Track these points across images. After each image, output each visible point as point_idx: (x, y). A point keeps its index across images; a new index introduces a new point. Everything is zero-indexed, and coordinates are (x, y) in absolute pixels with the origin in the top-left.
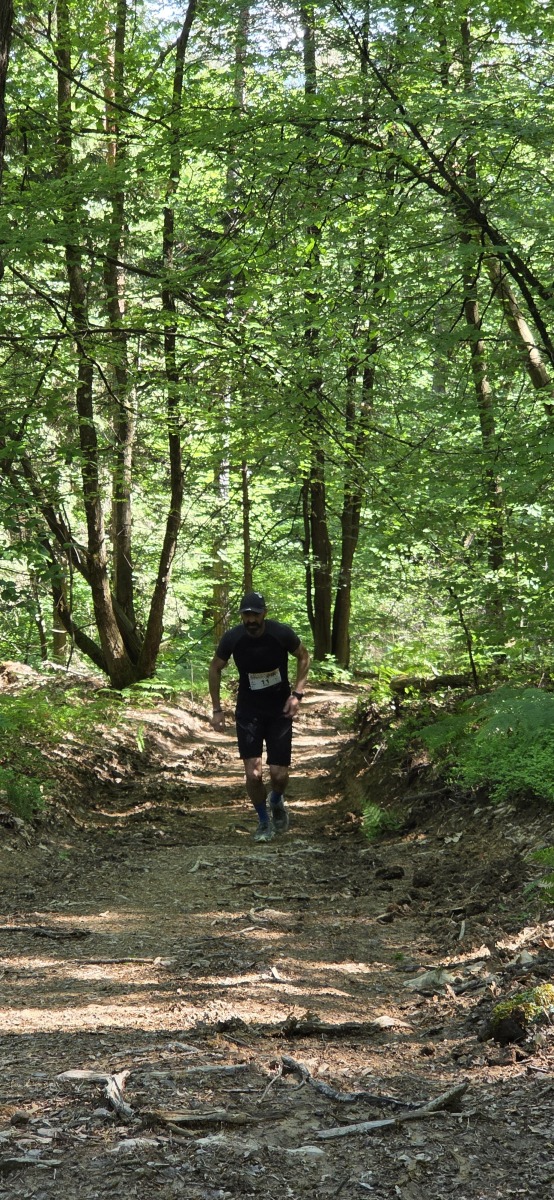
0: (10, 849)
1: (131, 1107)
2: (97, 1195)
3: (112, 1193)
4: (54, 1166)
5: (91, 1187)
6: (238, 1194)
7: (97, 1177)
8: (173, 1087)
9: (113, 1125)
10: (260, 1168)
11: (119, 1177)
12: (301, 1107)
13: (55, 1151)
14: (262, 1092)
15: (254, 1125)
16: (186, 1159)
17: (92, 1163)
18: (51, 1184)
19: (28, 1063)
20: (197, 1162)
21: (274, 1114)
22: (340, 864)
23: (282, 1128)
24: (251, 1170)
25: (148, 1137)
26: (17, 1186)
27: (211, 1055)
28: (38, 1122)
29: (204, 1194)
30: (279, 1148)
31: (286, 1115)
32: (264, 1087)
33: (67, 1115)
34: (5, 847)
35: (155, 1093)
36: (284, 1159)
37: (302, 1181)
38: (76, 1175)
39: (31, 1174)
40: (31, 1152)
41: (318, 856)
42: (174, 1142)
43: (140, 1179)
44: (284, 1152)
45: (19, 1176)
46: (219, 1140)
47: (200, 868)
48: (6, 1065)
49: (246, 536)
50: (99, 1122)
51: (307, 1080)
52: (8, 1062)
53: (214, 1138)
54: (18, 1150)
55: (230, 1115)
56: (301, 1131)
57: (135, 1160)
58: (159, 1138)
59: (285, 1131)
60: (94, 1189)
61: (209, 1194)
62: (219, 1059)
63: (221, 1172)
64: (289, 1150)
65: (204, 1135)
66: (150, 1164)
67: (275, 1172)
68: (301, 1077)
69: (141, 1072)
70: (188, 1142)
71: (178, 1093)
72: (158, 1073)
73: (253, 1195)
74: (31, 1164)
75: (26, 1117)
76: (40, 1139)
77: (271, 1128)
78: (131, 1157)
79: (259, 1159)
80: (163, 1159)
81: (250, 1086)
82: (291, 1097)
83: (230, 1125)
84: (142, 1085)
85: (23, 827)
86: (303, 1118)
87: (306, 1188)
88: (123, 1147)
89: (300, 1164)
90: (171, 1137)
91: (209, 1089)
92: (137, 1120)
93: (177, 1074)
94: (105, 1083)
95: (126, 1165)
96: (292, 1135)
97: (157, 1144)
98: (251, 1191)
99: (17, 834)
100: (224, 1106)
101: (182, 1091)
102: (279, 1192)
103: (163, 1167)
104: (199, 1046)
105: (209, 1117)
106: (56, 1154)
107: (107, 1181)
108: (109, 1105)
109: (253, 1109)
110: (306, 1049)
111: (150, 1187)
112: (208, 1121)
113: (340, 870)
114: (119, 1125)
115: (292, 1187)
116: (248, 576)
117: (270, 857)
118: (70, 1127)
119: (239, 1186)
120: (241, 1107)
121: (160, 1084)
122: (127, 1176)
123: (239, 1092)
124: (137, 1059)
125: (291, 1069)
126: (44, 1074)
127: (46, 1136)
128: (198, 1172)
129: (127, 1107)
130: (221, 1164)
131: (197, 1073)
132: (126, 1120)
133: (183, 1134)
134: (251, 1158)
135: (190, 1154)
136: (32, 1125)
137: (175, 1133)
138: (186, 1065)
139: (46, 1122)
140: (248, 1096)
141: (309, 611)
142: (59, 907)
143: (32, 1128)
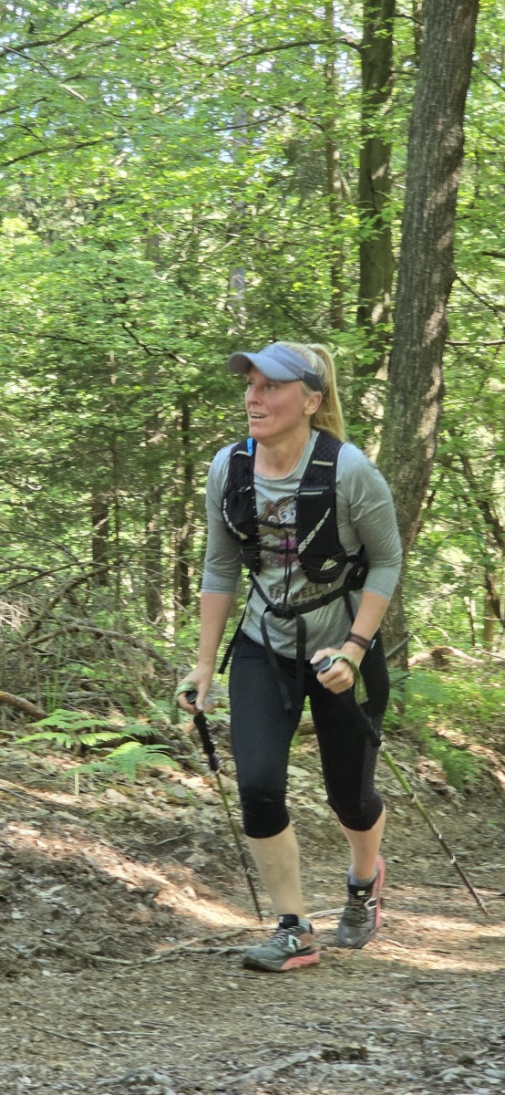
0: (443, 814)
19: (470, 1009)
28: (484, 1064)
40: (481, 1090)
48: (450, 1009)
52: (451, 1006)
54: (468, 1087)
75: (472, 1057)
76: (488, 1079)
85: (454, 795)
99: (449, 801)
126: (486, 1021)
127: (495, 1075)
136: (478, 1066)
139: (492, 1064)
142: (491, 870)
143: (479, 1069)
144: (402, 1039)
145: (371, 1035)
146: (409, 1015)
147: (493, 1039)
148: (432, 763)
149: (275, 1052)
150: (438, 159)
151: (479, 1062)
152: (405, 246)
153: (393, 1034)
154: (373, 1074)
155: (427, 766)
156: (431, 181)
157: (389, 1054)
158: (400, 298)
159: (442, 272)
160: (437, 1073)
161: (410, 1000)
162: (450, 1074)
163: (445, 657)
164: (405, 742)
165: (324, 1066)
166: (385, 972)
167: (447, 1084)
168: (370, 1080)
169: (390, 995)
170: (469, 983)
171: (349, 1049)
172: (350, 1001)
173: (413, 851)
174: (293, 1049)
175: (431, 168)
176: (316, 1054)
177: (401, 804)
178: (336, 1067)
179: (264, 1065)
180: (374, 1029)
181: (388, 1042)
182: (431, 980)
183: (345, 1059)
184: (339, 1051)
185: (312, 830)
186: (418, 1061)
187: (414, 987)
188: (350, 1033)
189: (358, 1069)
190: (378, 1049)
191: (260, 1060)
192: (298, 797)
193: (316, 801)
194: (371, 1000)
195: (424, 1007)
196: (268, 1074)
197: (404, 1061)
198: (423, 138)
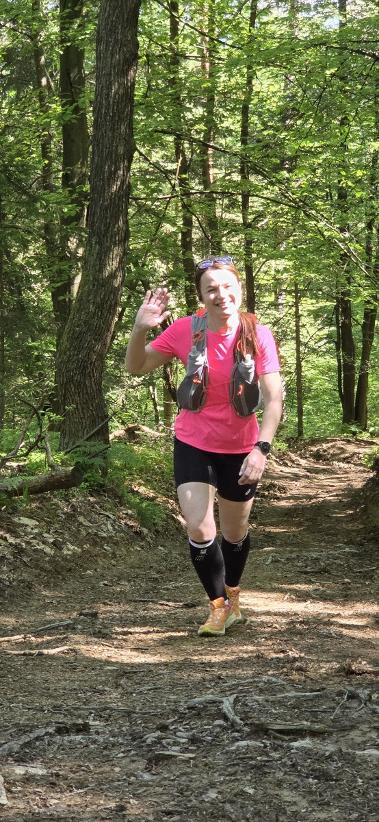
0: (139, 549)
1: (241, 719)
2: (222, 779)
3: (233, 778)
4: (191, 758)
5: (218, 773)
6: (322, 781)
7: (222, 766)
8: (269, 707)
9: (230, 732)
10: (337, 764)
11: (237, 767)
12: (364, 722)
13: (190, 748)
14: (334, 712)
15: (330, 734)
16: (284, 756)
17: (217, 757)
18: (189, 770)
19: (164, 689)
20: (292, 758)
21: (345, 726)
22: (370, 560)
23: (351, 737)
24: (331, 765)
25: (256, 740)
26: (165, 772)
27: (293, 686)
28: (175, 729)
29: (299, 780)
30: (350, 750)
31: (353, 728)
32: (334, 708)
33: (195, 724)
34: (136, 547)
35: (257, 710)
36: (354, 758)
37: (368, 774)
38: (206, 765)
39: (175, 763)
40: (174, 748)
41: (353, 555)
42: (274, 744)
43: (252, 768)
44: (354, 753)
45: (166, 765)
46: (307, 743)
47: (272, 562)
48: (149, 690)
49: (297, 339)
50: (218, 729)
51: (365, 704)
52: (149, 688)
53: (303, 742)
54: (164, 746)
55: (313, 726)
56: (365, 739)
57: (247, 755)
58: (263, 741)
59: (352, 739)
60: (220, 775)
61: (302, 781)
62: (300, 689)
63: (310, 766)
64: (357, 752)
65: (295, 740)
66: (259, 758)
67: (348, 767)
68: (361, 702)
69: (245, 696)
70: (285, 744)
71: (273, 711)
72: (257, 697)
73: (334, 782)
74: (175, 756)
75: (167, 724)
76: (178, 739)
77: (343, 736)
78: (244, 753)
79: (336, 758)
80: (267, 755)
81: (324, 707)
82: (355, 715)
83: (314, 734)
84: (247, 705)
85: (147, 534)
86: (365, 730)
87: (371, 779)
88: (238, 746)
89: (366, 762)
90: (272, 741)
91: (294, 708)
92: (245, 728)
93: (271, 698)
94: (222, 702)
95: (242, 759)
96: (358, 742)
97: (263, 745)
98: (332, 780)
99: (143, 539)
100: (307, 721)
101: (275, 709)
102: (352, 781)
103: (268, 761)
104: (284, 680)
105: (298, 727)
106: (191, 750)
107: (229, 769)
108: (226, 718)
109: (329, 723)
110: (359, 684)
111: (260, 774)
112: (298, 730)
113: (369, 565)
114: (233, 732)
115: (361, 778)
116: (299, 367)
117: (320, 555)
118: (198, 733)
119: (323, 776)
120: (320, 721)
121: (259, 704)
122: (243, 767)
123: (317, 711)
124: (241, 688)
125: (353, 696)
126: (175, 697)
127: (183, 736)
128: (293, 765)
129: (238, 720)
130: (309, 761)
131: (285, 697)
132: (238, 728)
133: (280, 739)
134: (330, 757)
135: (286, 753)
136: (171, 730)
137: (275, 738)
138: (277, 692)
139: (181, 729)
140: (324, 715)
141: (340, 391)
142: (175, 587)
143: (172, 732)
144: (115, 714)
145: (91, 713)
146: (119, 696)
147: (182, 709)
148: (130, 512)
149: (21, 730)
150: (119, 60)
151: (172, 728)
152: (97, 127)
153: (108, 711)
154: (95, 742)
155: (126, 514)
156: (114, 77)
157: (105, 726)
158: (94, 166)
159: (125, 146)
160: (142, 738)
161: (120, 685)
162: (151, 737)
163: (137, 432)
164: (108, 497)
165: (58, 738)
166: (101, 666)
167: (148, 745)
168: (92, 746)
169: (104, 683)
170: (163, 670)
171: (75, 725)
172: (75, 689)
173: (118, 577)
174: (33, 728)
175: (114, 67)
176: (51, 730)
177: (108, 543)
178: (66, 738)
179: (12, 740)
180: (94, 709)
181: (104, 717)
182: (134, 670)
183: (73, 732)
184: (68, 726)
185: (42, 565)
186: (127, 730)
187: (122, 676)
188: (76, 713)
189: (83, 738)
190: (97, 723)
191: (10, 738)
192: (32, 541)
193: (44, 543)
194: (91, 687)
195: (129, 690)
196: (16, 748)
197: (116, 730)
198: (107, 45)
